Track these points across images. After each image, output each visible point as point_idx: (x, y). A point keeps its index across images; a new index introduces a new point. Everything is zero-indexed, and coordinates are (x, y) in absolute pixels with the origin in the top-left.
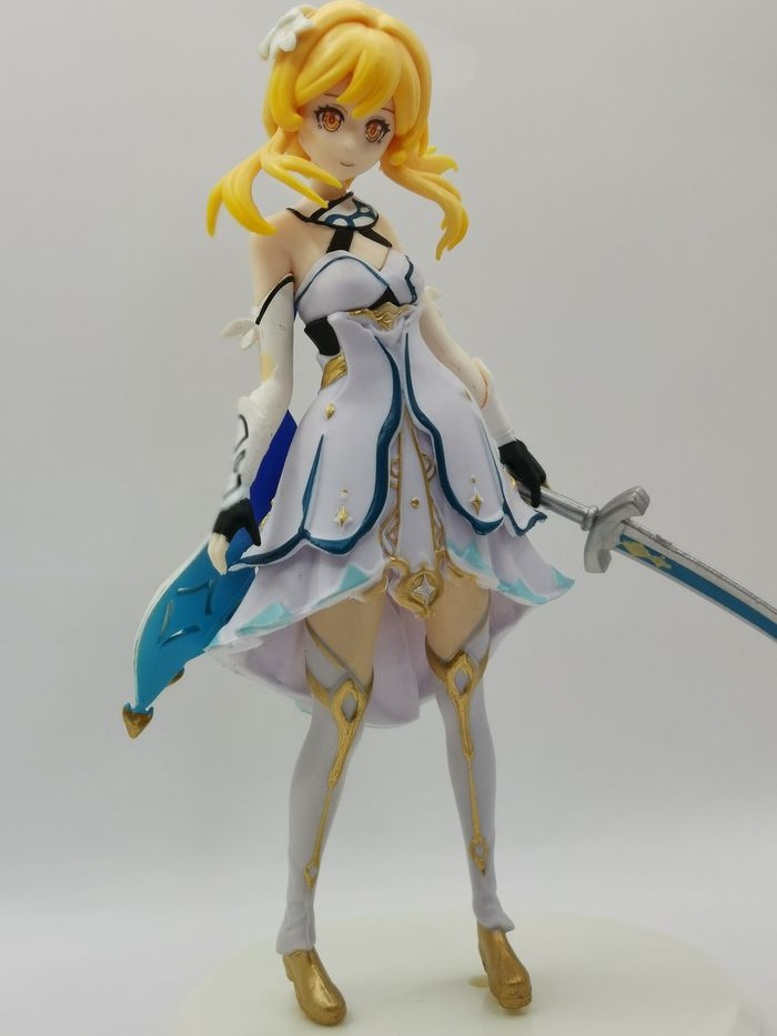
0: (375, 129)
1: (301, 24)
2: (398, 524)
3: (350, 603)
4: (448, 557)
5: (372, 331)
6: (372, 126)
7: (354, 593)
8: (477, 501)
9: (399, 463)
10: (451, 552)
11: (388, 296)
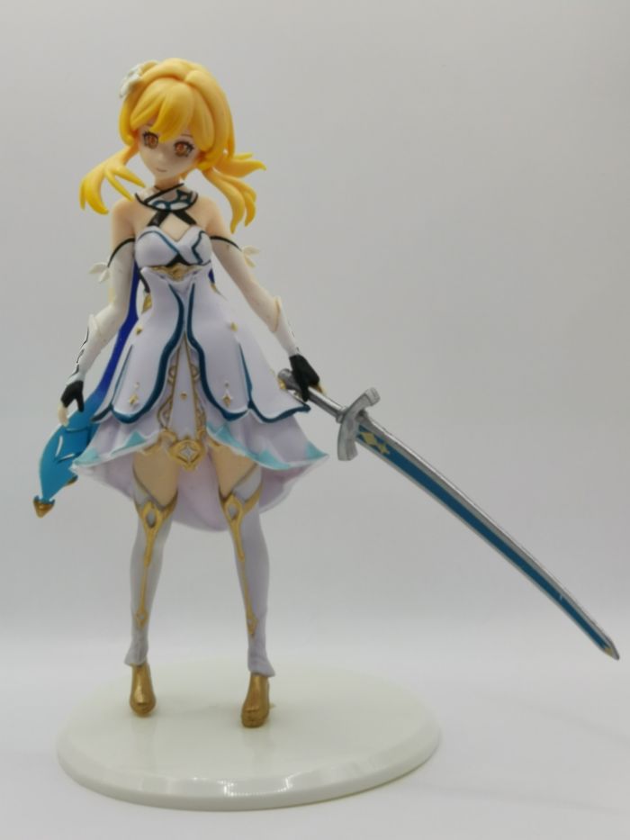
0: (182, 147)
1: (135, 78)
2: (170, 408)
3: (134, 455)
4: (206, 432)
5: (167, 281)
6: (180, 146)
7: (138, 448)
8: (227, 398)
9: (176, 367)
10: (208, 430)
11: (179, 259)
